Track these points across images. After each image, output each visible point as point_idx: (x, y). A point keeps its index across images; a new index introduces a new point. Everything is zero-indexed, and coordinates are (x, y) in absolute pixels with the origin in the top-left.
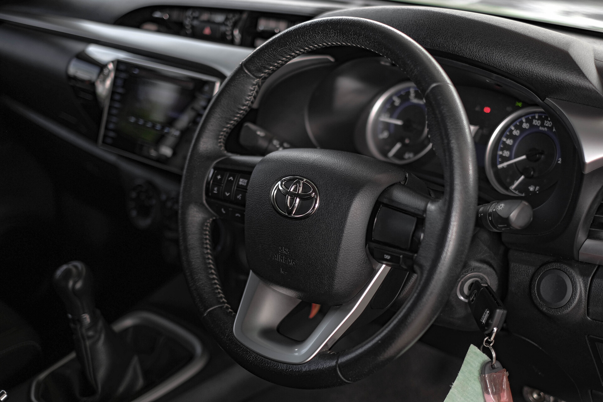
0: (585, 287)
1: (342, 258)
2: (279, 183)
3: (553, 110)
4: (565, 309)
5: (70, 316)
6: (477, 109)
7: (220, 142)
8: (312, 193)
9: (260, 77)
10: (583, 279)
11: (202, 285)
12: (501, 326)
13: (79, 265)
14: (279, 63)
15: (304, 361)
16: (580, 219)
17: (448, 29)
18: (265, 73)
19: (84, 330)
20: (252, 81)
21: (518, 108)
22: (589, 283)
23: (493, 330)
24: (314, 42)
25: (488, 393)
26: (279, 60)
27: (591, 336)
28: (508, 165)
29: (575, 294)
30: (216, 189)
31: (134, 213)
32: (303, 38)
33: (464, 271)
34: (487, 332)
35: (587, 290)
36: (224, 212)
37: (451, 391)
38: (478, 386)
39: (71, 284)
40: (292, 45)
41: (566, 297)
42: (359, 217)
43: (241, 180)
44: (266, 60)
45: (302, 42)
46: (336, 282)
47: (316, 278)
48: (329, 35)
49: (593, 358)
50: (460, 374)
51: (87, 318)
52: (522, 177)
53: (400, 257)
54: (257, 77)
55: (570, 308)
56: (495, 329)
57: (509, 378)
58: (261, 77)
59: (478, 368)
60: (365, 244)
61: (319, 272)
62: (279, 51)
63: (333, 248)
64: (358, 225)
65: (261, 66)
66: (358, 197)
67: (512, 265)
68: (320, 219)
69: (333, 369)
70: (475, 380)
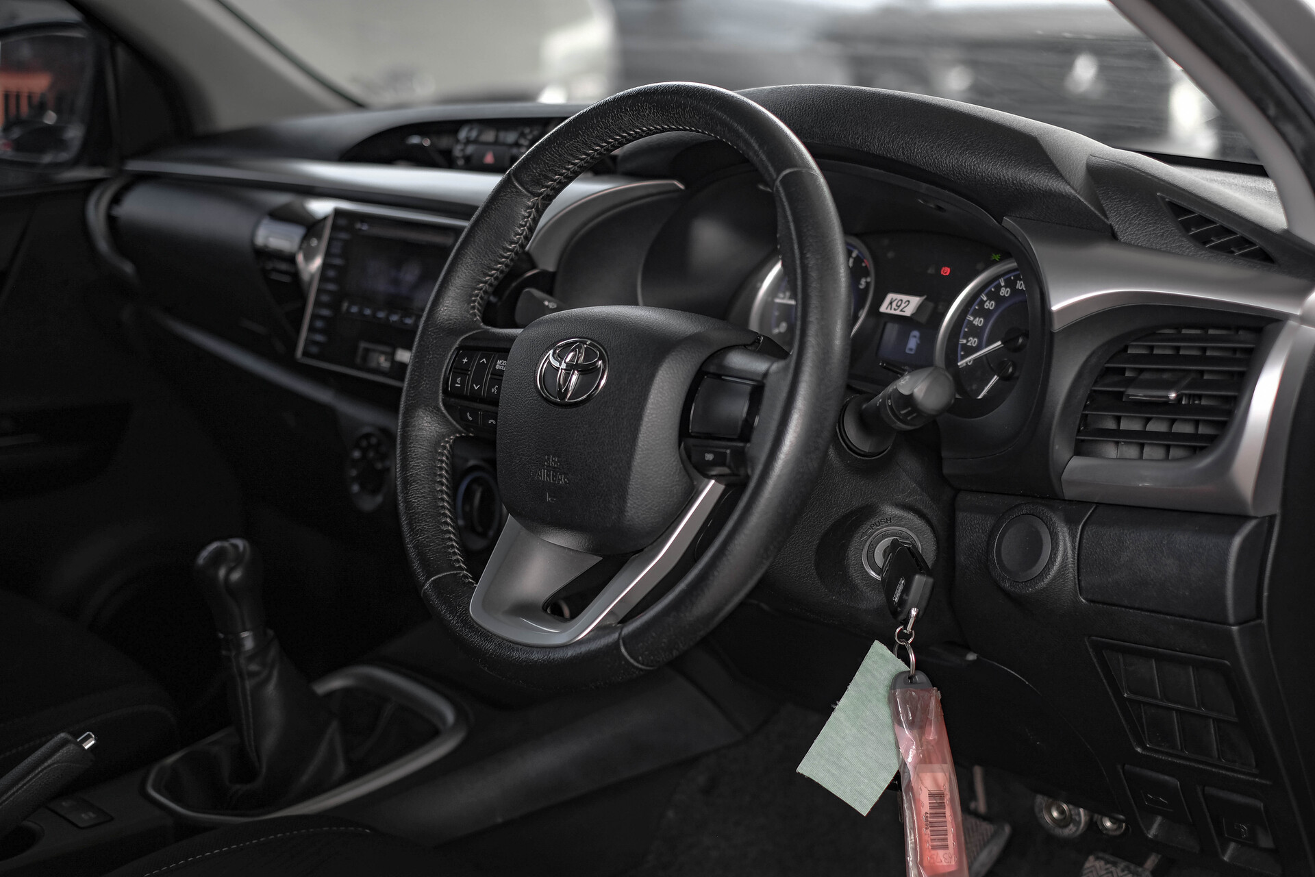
0: (1073, 542)
1: (638, 463)
2: (551, 352)
3: (1015, 237)
4: (1040, 582)
5: (221, 636)
6: (931, 271)
7: (473, 308)
8: (597, 361)
9: (539, 195)
10: (1069, 528)
11: (427, 540)
12: (924, 603)
13: (240, 543)
14: (568, 169)
15: (571, 640)
16: (1053, 416)
17: (849, 110)
18: (547, 187)
19: (242, 661)
20: (525, 200)
21: (994, 263)
22: (1079, 534)
23: (909, 612)
24: (620, 128)
25: (900, 723)
26: (569, 163)
27: (1094, 638)
28: (975, 360)
29: (1055, 554)
30: (459, 380)
31: (356, 488)
32: (603, 122)
33: (873, 522)
34: (902, 617)
35: (1077, 547)
36: (470, 419)
37: (834, 715)
38: (885, 713)
39: (222, 572)
40: (588, 135)
41: (1040, 560)
42: (666, 394)
43: (499, 362)
44: (548, 164)
45: (602, 128)
46: (629, 505)
47: (599, 502)
48: (641, 113)
49: (1107, 687)
50: (851, 687)
51: (248, 640)
52: (995, 378)
53: (726, 453)
54: (534, 195)
55: (1046, 578)
56: (914, 612)
57: (944, 703)
58: (542, 193)
59: (887, 682)
60: (677, 441)
61: (604, 491)
62: (568, 147)
63: (625, 447)
64: (666, 408)
65: (540, 175)
66: (667, 361)
67: (960, 516)
68: (607, 402)
69: (615, 645)
70: (878, 700)
